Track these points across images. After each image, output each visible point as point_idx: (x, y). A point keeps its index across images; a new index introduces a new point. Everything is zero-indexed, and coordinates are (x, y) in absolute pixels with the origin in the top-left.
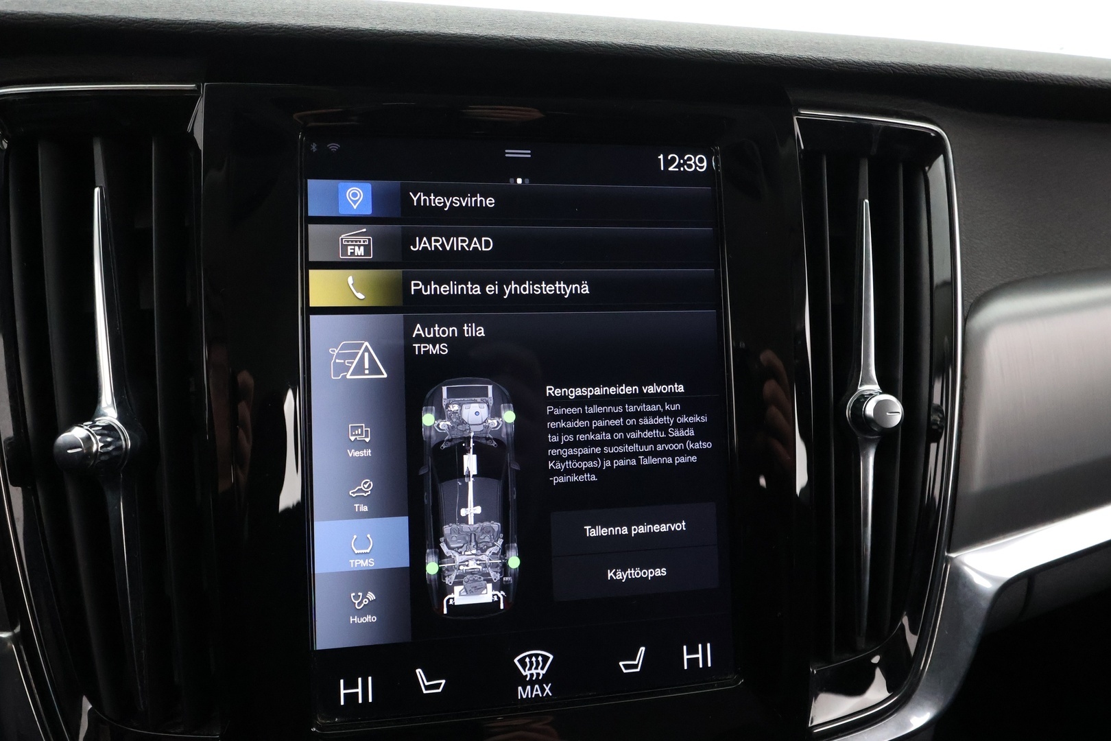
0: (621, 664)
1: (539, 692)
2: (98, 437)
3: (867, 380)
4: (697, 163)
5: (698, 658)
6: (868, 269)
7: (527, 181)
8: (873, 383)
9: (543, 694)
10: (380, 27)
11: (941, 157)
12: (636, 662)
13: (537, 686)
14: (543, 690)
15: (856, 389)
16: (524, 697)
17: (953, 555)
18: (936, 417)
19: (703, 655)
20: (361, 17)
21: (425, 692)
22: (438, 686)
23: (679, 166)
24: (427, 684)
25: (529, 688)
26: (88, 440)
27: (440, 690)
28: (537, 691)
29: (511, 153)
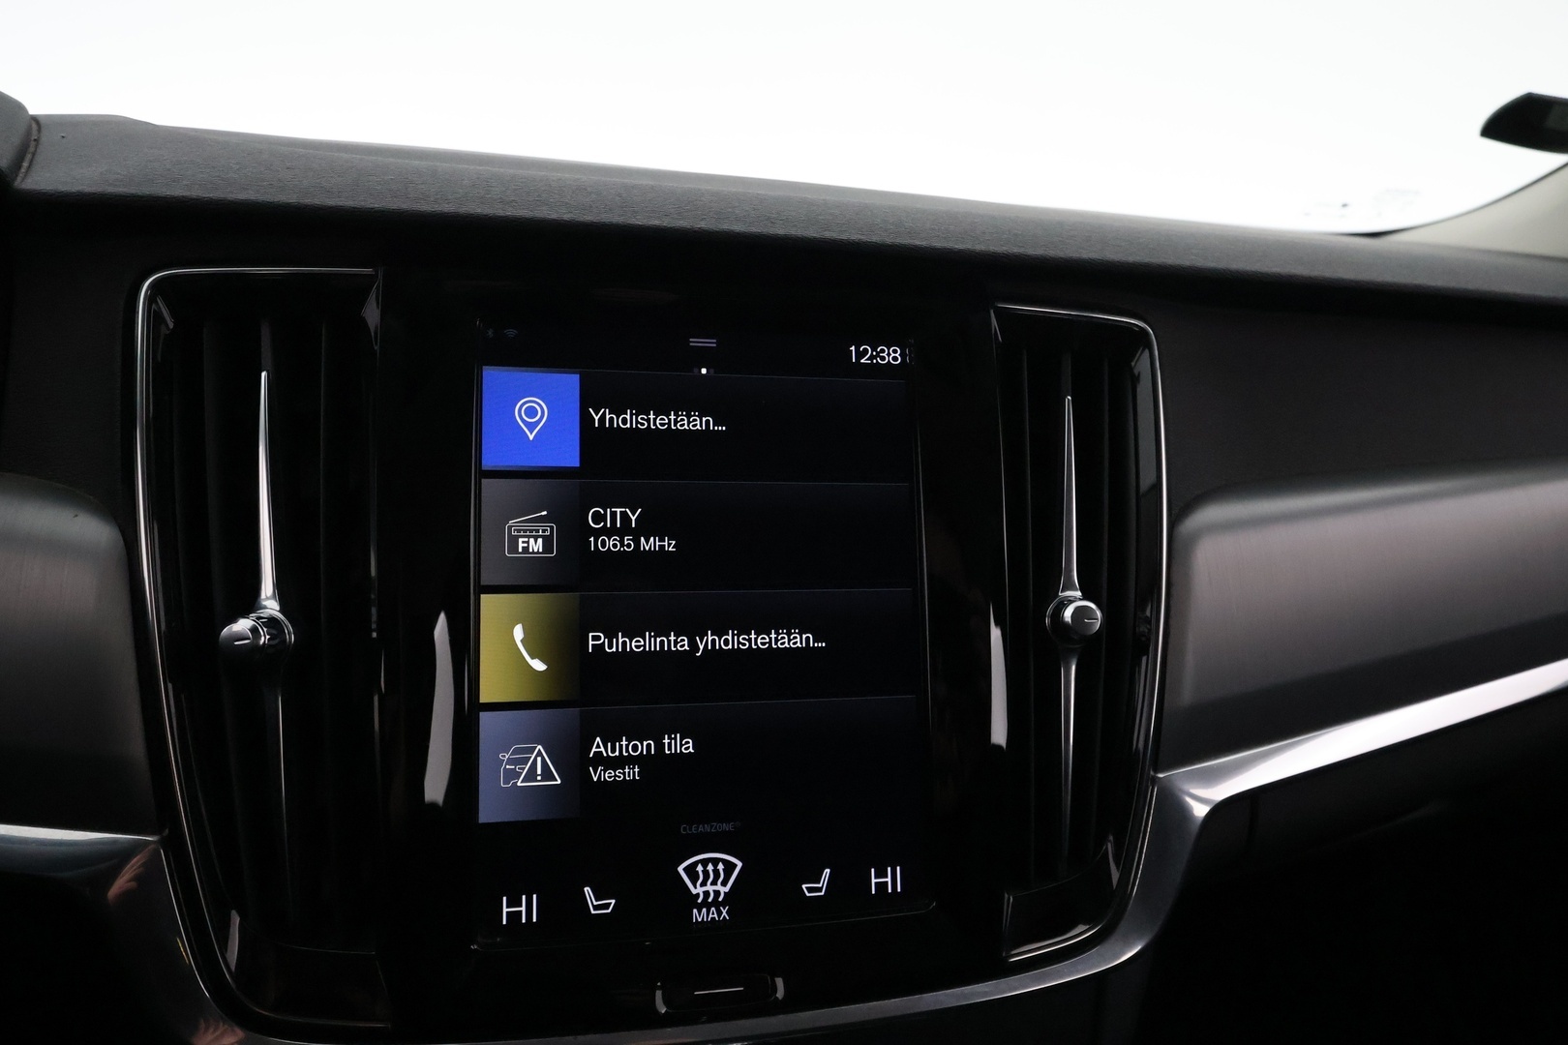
0: (804, 886)
1: (716, 916)
2: (265, 630)
3: (1069, 586)
4: (892, 355)
5: (887, 882)
6: (1070, 466)
7: (712, 371)
8: (1076, 590)
9: (719, 918)
10: (567, 217)
11: (1147, 353)
12: (820, 885)
13: (713, 909)
14: (720, 913)
15: (1057, 595)
16: (700, 920)
17: (1161, 775)
18: (1143, 628)
19: (892, 879)
20: (547, 204)
21: (593, 912)
22: (607, 906)
23: (872, 358)
24: (595, 903)
25: (704, 910)
26: (254, 630)
27: (609, 911)
28: (713, 914)
29: (695, 342)
